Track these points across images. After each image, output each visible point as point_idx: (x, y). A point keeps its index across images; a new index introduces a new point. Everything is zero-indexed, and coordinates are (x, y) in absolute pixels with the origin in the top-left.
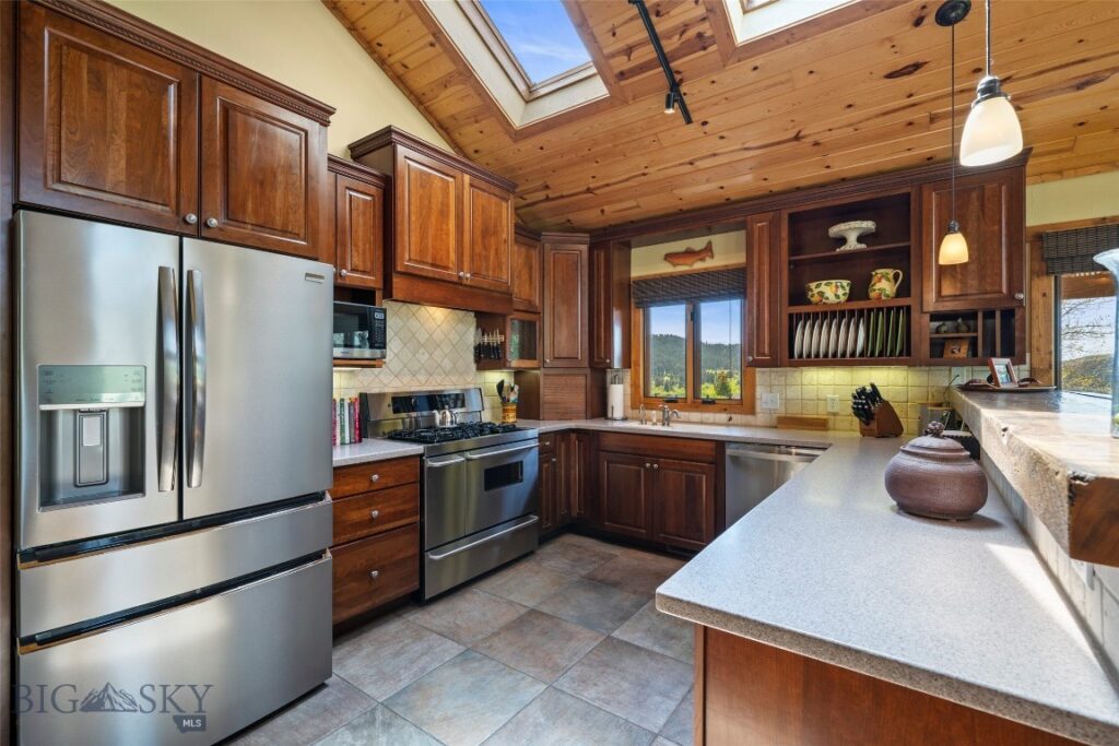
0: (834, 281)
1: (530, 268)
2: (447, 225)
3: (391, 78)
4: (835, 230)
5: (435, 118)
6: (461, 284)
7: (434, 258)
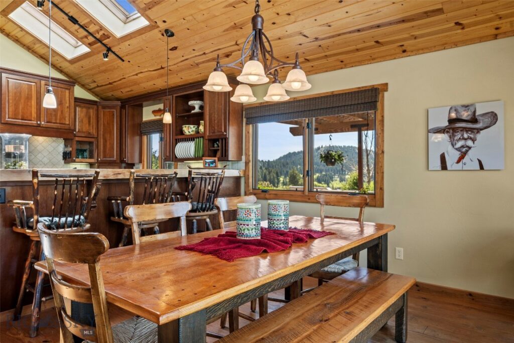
0: (187, 126)
1: (89, 118)
2: (31, 102)
3: (13, 41)
4: (191, 103)
5: (38, 54)
6: (40, 126)
7: (22, 116)
